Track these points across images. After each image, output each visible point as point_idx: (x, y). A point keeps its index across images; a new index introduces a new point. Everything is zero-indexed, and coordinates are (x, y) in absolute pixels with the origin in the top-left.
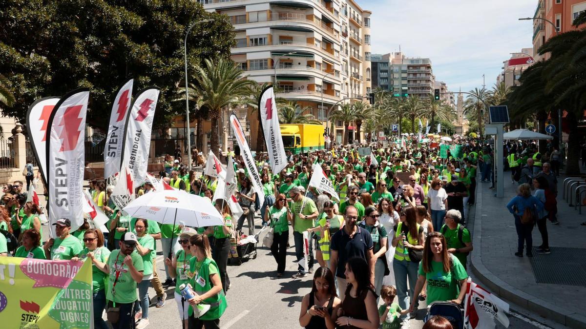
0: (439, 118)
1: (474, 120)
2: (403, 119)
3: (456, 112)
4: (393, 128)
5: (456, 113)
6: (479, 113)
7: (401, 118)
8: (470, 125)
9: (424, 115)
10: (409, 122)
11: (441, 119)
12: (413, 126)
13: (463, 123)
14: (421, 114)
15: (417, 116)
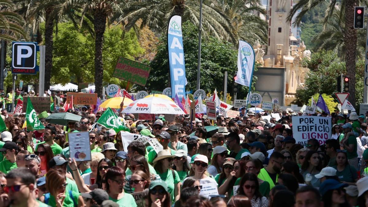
0: (198, 30)
1: (329, 46)
2: (60, 24)
3: (263, 12)
4: (20, 56)
5: (262, 17)
6: (348, 20)
7: (52, 20)
8: (313, 66)
9: (143, 16)
10: (82, 39)
11: (205, 34)
12: (98, 54)
13: (289, 58)
14: (132, 9)
15: (117, 15)
